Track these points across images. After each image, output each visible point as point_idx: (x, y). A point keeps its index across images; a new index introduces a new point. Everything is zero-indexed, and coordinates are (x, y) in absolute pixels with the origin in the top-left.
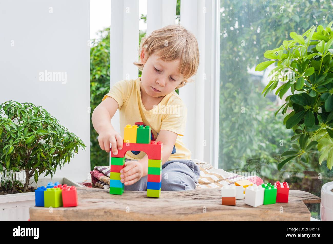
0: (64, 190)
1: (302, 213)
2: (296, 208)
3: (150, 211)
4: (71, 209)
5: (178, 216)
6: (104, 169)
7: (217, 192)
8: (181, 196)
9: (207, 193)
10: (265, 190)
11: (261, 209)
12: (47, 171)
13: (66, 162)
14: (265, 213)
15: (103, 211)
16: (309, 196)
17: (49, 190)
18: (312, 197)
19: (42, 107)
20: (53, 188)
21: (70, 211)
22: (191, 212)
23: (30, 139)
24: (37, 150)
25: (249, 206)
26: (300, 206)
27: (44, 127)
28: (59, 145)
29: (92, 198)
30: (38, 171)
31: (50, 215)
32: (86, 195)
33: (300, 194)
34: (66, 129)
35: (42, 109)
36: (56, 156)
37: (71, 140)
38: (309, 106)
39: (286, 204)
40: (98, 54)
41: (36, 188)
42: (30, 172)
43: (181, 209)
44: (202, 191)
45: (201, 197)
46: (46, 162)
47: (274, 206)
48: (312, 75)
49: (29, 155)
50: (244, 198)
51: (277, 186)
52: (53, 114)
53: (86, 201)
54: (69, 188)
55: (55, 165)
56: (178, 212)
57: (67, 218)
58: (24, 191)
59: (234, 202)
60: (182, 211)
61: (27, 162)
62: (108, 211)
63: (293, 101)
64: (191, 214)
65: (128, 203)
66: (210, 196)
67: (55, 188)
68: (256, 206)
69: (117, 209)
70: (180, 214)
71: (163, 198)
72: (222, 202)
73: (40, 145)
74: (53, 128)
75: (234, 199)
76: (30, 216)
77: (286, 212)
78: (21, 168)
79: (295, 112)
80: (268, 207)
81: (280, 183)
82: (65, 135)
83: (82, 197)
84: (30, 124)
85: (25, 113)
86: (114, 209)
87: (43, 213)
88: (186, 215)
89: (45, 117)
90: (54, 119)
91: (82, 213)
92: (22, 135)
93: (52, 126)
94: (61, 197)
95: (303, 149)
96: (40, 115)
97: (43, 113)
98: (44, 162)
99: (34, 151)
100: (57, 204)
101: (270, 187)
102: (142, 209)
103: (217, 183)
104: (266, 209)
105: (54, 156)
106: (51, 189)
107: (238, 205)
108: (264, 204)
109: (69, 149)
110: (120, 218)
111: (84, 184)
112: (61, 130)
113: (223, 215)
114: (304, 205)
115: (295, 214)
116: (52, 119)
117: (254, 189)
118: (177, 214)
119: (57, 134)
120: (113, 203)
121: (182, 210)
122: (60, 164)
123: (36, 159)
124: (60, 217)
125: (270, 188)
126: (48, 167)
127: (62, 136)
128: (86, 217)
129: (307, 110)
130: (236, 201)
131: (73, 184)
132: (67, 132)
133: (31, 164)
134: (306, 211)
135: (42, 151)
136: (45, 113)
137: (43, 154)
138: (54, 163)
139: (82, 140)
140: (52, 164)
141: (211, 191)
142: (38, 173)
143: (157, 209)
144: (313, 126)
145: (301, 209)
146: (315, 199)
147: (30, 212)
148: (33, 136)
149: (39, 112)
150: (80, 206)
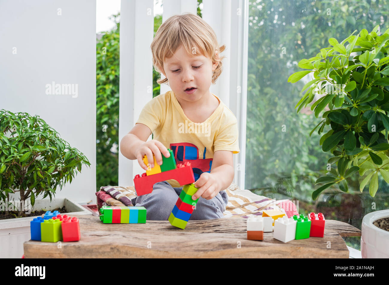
0: (64, 222)
1: (339, 250)
3: (164, 247)
4: (72, 244)
5: (196, 253)
6: (112, 190)
7: (242, 222)
8: (201, 227)
9: (230, 224)
10: (297, 223)
11: (292, 246)
12: (45, 192)
13: (67, 181)
14: (297, 250)
15: (110, 247)
16: (348, 228)
17: (47, 221)
18: (351, 230)
19: (39, 117)
20: (52, 220)
21: (71, 247)
22: (212, 248)
23: (26, 156)
24: (34, 169)
25: (278, 242)
26: (337, 241)
27: (41, 141)
28: (59, 162)
30: (35, 193)
31: (48, 252)
32: (90, 226)
33: (338, 226)
34: (67, 144)
35: (39, 119)
36: (56, 174)
37: (73, 156)
38: (350, 125)
39: (322, 239)
42: (25, 194)
43: (199, 245)
44: (225, 221)
45: (224, 228)
46: (44, 182)
47: (307, 241)
48: (353, 90)
49: (24, 174)
50: (273, 232)
51: (311, 218)
52: (52, 125)
53: (90, 234)
55: (55, 185)
56: (196, 248)
57: (68, 254)
58: (19, 215)
59: (262, 236)
60: (200, 248)
61: (21, 181)
62: (115, 248)
63: (331, 119)
64: (212, 250)
65: (138, 237)
66: (233, 227)
67: (54, 219)
68: (286, 241)
69: (126, 245)
70: (199, 251)
72: (247, 236)
73: (37, 162)
74: (52, 143)
75: (261, 233)
76: (25, 253)
77: (320, 249)
78: (14, 188)
79: (333, 131)
80: (300, 243)
81: (314, 215)
82: (66, 150)
83: (85, 228)
84: (25, 138)
85: (19, 124)
86: (122, 245)
87: (39, 249)
88: (205, 252)
90: (54, 131)
91: (85, 249)
92: (15, 151)
93: (50, 141)
94: (60, 230)
95: (342, 175)
96: (37, 127)
97: (40, 123)
98: (41, 183)
99: (30, 169)
100: (55, 237)
101: (303, 219)
102: (155, 244)
103: (242, 208)
104: (297, 245)
105: (53, 173)
106: (49, 221)
107: (266, 240)
108: (295, 239)
109: (70, 168)
110: (129, 255)
111: (88, 207)
112: (61, 145)
114: (342, 240)
115: (331, 252)
116: (51, 131)
118: (196, 251)
119: (57, 150)
120: (121, 237)
121: (200, 246)
123: (32, 179)
124: (59, 254)
125: (303, 221)
126: (47, 188)
127: (62, 151)
128: (90, 254)
129: (347, 130)
130: (263, 235)
131: (76, 206)
132: (68, 147)
133: (27, 184)
134: (344, 248)
135: (39, 169)
136: (43, 124)
137: (40, 174)
138: (53, 183)
139: (87, 157)
140: (51, 184)
141: (235, 221)
142: (35, 194)
143: (172, 245)
144: (354, 149)
145: (338, 246)
146: (355, 231)
147: (24, 248)
148: (28, 152)
149: (36, 123)
150: (83, 240)
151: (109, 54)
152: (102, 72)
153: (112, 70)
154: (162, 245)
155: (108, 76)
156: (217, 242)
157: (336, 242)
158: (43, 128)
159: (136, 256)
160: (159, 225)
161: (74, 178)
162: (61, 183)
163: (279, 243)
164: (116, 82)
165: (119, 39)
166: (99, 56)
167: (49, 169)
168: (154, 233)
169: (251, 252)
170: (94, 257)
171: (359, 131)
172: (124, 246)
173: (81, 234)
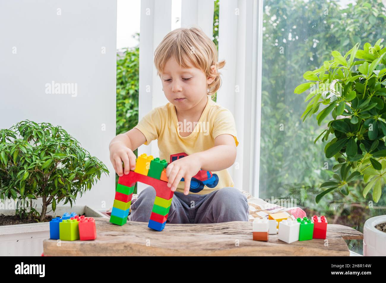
0: (81, 222)
1: (340, 250)
2: (335, 245)
3: (174, 246)
4: (89, 242)
5: (204, 252)
7: (249, 225)
8: (210, 230)
9: (239, 227)
10: (300, 225)
11: (295, 246)
12: (66, 199)
13: (88, 189)
14: (299, 250)
15: (123, 245)
16: (351, 231)
17: (65, 221)
18: (354, 233)
19: (61, 127)
20: (70, 220)
21: (87, 245)
22: (219, 248)
23: (47, 164)
24: (55, 176)
25: (282, 242)
27: (62, 149)
28: (79, 170)
29: (112, 231)
30: (57, 199)
31: (66, 249)
32: (106, 227)
33: (341, 229)
34: (87, 153)
35: (61, 129)
36: (77, 182)
37: (93, 164)
38: (352, 133)
39: (324, 240)
40: (131, 65)
41: (54, 217)
42: (47, 200)
43: (207, 244)
44: (233, 224)
45: (232, 231)
46: (65, 188)
47: (310, 242)
48: (354, 99)
49: (47, 181)
50: (278, 234)
51: (314, 221)
52: (73, 135)
53: (105, 234)
54: (87, 219)
55: (75, 192)
56: (204, 247)
57: (84, 252)
58: (41, 220)
59: (266, 237)
61: (44, 189)
62: (128, 246)
63: (334, 127)
64: (219, 249)
65: (150, 237)
66: (241, 230)
67: (72, 219)
68: (290, 242)
69: (138, 244)
70: (207, 250)
71: (190, 231)
72: (252, 237)
73: (58, 170)
74: (73, 151)
75: (266, 234)
76: (44, 250)
78: (37, 195)
79: (337, 139)
80: (303, 244)
81: (317, 218)
82: (86, 159)
83: (101, 229)
84: (47, 147)
85: (42, 134)
86: (135, 243)
88: (213, 251)
89: (65, 139)
90: (75, 140)
91: (100, 247)
92: (37, 159)
93: (71, 149)
94: (78, 229)
95: (344, 180)
96: (59, 136)
97: (62, 133)
98: (62, 189)
99: (52, 176)
100: (73, 236)
101: (306, 221)
104: (300, 245)
105: (74, 181)
106: (67, 221)
107: (271, 241)
108: (299, 240)
109: (90, 175)
110: (141, 253)
111: (108, 214)
112: (81, 154)
113: (253, 251)
114: (343, 242)
115: (333, 252)
116: (72, 141)
117: (289, 224)
118: (204, 250)
119: (77, 158)
120: (134, 236)
121: (209, 246)
122: (81, 191)
123: (54, 186)
124: (76, 251)
125: (306, 223)
126: (67, 194)
127: (82, 159)
128: (105, 252)
129: (349, 138)
130: (268, 236)
131: (96, 213)
132: (88, 156)
133: (49, 190)
134: (345, 248)
135: (60, 176)
136: (64, 134)
137: (61, 180)
138: (74, 190)
139: (105, 165)
140: (72, 191)
141: (243, 224)
142: (57, 201)
143: (182, 244)
144: (355, 155)
145: (340, 247)
146: (357, 235)
147: (44, 246)
148: (50, 160)
149: (58, 133)
150: (99, 239)
151: (129, 70)
152: (122, 86)
153: (132, 85)
154: (172, 244)
155: (128, 90)
156: (224, 242)
157: (338, 243)
158: (64, 138)
159: (148, 254)
160: (171, 228)
161: (93, 185)
162: (82, 190)
163: (283, 244)
164: (135, 96)
165: (138, 55)
166: (119, 71)
167: (70, 176)
168: (165, 234)
169: (256, 251)
170: (109, 255)
171: (361, 139)
172: (137, 244)
173: (97, 234)
